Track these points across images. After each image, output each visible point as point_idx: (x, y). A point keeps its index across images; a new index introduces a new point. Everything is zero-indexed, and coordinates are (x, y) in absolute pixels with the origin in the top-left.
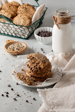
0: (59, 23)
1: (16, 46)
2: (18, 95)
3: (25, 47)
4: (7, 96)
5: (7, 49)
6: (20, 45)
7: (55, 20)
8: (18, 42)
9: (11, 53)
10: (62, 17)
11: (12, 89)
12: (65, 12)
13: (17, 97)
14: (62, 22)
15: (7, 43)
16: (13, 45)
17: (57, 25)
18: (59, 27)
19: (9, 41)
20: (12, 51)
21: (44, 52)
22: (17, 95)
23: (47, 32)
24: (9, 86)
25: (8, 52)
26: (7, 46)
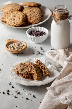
0: (57, 19)
1: (16, 45)
2: (19, 93)
3: (25, 46)
4: (8, 94)
5: (8, 48)
6: (20, 44)
7: (53, 16)
8: (19, 41)
9: (12, 51)
10: (61, 13)
11: (13, 87)
12: (63, 8)
13: (18, 94)
14: (60, 17)
15: (8, 42)
16: (13, 44)
17: (56, 21)
18: (57, 23)
19: (10, 40)
20: (12, 50)
21: (43, 51)
22: (17, 92)
23: (38, 31)
24: (10, 84)
25: (9, 51)
26: (8, 45)
